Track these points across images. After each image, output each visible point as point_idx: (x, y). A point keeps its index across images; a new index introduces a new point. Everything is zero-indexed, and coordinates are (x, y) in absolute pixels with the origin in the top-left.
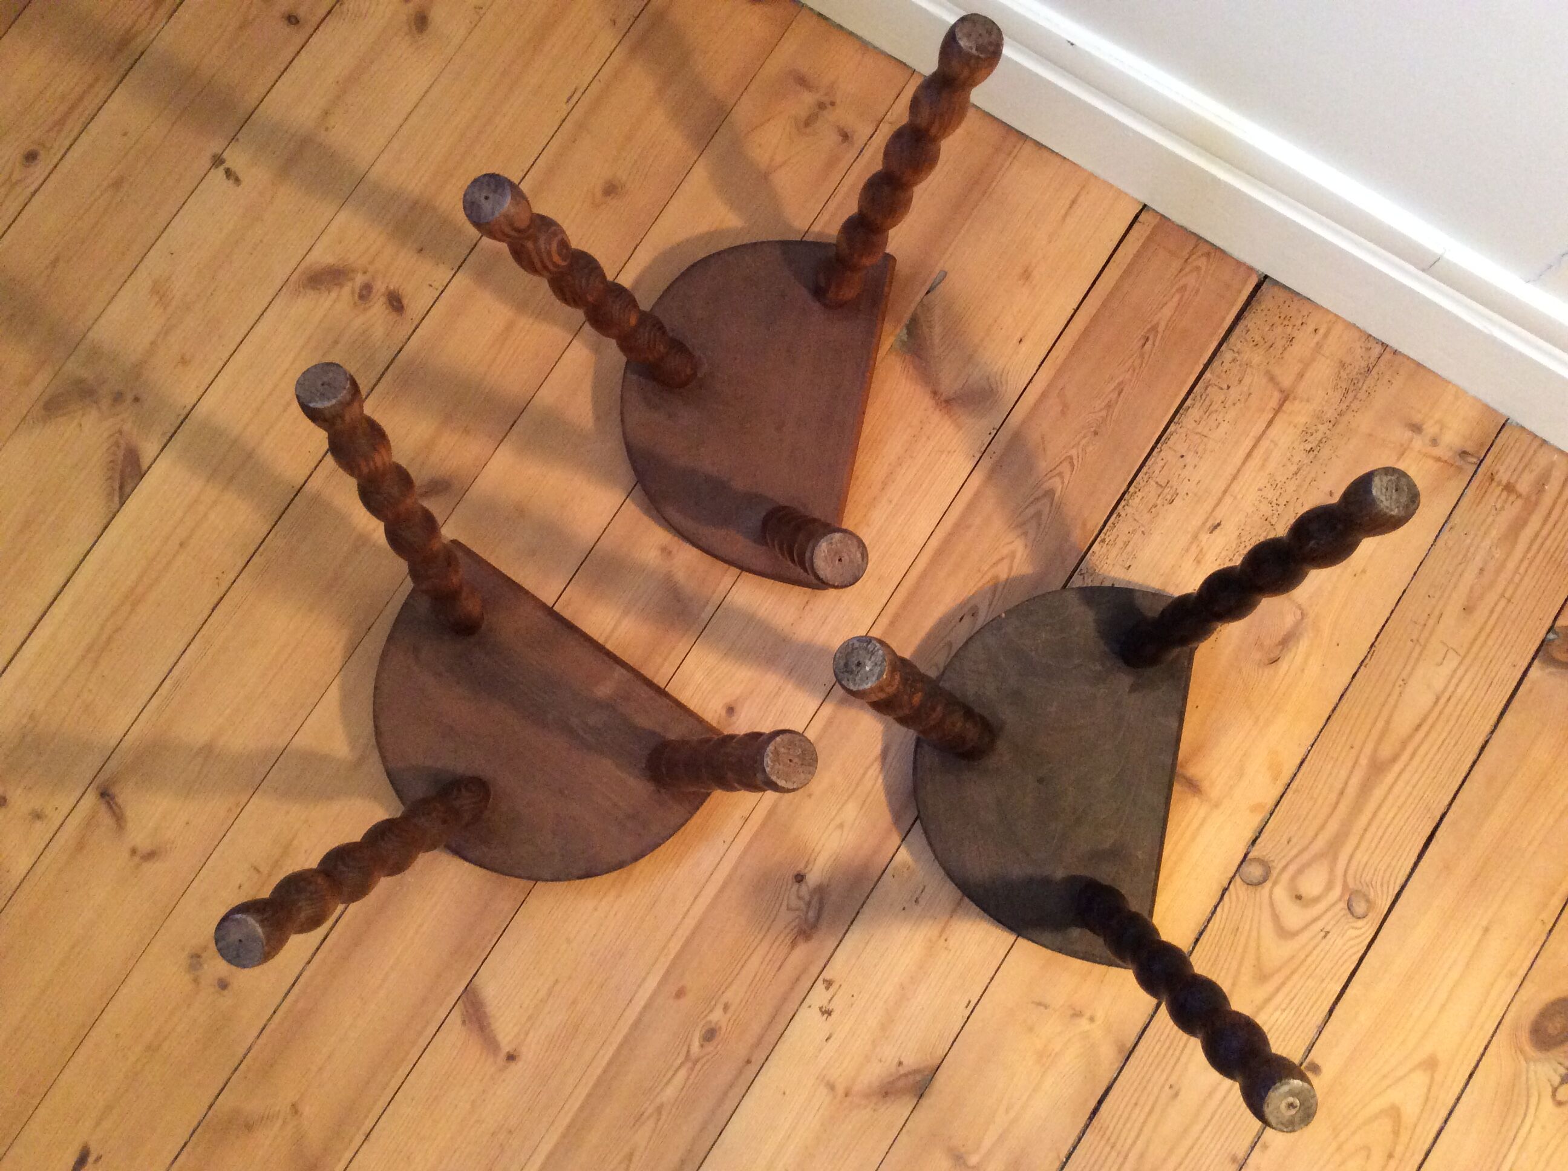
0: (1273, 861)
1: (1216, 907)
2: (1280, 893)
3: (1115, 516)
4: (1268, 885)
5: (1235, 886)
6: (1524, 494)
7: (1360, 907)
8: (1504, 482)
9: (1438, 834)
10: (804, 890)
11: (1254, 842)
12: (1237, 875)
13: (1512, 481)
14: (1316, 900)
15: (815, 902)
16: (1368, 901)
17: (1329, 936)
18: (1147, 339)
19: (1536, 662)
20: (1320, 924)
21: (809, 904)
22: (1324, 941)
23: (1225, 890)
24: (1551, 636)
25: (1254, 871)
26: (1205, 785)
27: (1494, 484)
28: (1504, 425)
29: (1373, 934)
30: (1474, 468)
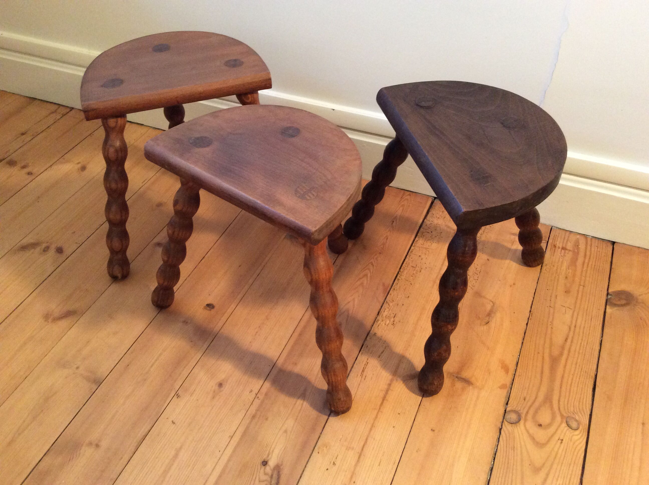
0: (519, 410)
1: (499, 439)
2: (530, 425)
3: (396, 280)
4: (522, 422)
5: (505, 425)
6: (571, 249)
7: (574, 425)
8: (561, 247)
9: (597, 383)
10: (268, 469)
11: (507, 404)
12: (504, 420)
13: (564, 246)
14: (549, 425)
15: (275, 476)
16: (576, 421)
17: (563, 442)
18: (393, 222)
19: (608, 307)
20: (556, 437)
21: (272, 477)
22: (563, 444)
23: (500, 430)
24: (609, 297)
25: (513, 417)
26: (473, 380)
27: (557, 248)
28: (551, 229)
29: (586, 436)
30: (546, 244)
